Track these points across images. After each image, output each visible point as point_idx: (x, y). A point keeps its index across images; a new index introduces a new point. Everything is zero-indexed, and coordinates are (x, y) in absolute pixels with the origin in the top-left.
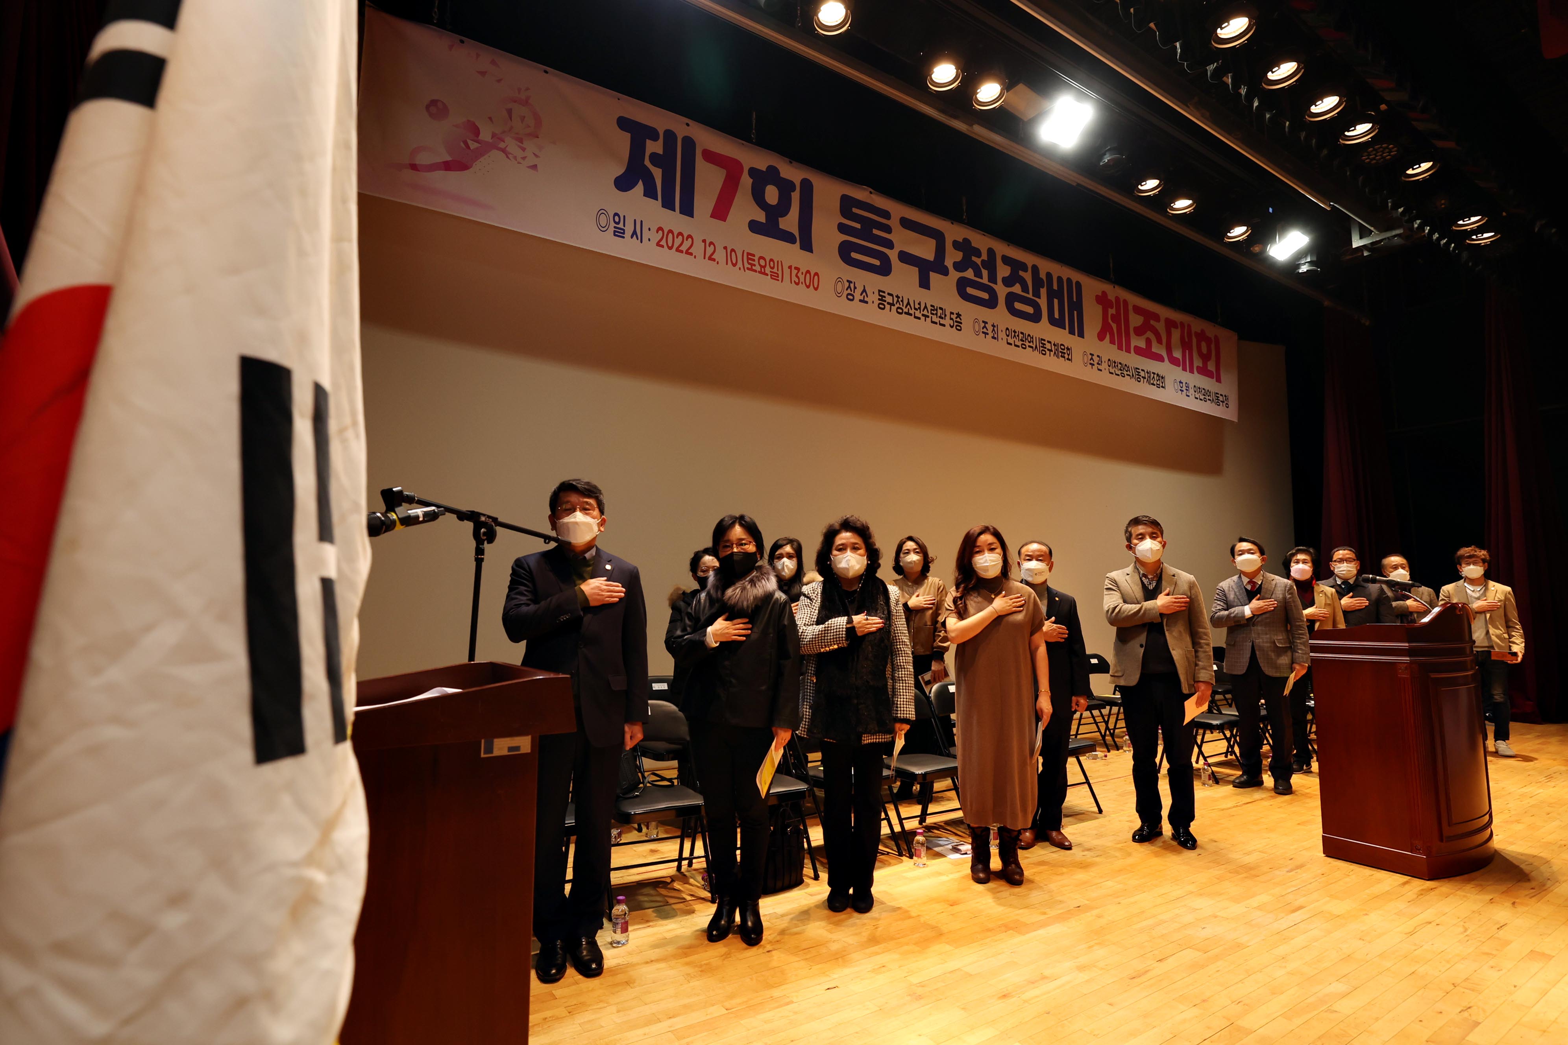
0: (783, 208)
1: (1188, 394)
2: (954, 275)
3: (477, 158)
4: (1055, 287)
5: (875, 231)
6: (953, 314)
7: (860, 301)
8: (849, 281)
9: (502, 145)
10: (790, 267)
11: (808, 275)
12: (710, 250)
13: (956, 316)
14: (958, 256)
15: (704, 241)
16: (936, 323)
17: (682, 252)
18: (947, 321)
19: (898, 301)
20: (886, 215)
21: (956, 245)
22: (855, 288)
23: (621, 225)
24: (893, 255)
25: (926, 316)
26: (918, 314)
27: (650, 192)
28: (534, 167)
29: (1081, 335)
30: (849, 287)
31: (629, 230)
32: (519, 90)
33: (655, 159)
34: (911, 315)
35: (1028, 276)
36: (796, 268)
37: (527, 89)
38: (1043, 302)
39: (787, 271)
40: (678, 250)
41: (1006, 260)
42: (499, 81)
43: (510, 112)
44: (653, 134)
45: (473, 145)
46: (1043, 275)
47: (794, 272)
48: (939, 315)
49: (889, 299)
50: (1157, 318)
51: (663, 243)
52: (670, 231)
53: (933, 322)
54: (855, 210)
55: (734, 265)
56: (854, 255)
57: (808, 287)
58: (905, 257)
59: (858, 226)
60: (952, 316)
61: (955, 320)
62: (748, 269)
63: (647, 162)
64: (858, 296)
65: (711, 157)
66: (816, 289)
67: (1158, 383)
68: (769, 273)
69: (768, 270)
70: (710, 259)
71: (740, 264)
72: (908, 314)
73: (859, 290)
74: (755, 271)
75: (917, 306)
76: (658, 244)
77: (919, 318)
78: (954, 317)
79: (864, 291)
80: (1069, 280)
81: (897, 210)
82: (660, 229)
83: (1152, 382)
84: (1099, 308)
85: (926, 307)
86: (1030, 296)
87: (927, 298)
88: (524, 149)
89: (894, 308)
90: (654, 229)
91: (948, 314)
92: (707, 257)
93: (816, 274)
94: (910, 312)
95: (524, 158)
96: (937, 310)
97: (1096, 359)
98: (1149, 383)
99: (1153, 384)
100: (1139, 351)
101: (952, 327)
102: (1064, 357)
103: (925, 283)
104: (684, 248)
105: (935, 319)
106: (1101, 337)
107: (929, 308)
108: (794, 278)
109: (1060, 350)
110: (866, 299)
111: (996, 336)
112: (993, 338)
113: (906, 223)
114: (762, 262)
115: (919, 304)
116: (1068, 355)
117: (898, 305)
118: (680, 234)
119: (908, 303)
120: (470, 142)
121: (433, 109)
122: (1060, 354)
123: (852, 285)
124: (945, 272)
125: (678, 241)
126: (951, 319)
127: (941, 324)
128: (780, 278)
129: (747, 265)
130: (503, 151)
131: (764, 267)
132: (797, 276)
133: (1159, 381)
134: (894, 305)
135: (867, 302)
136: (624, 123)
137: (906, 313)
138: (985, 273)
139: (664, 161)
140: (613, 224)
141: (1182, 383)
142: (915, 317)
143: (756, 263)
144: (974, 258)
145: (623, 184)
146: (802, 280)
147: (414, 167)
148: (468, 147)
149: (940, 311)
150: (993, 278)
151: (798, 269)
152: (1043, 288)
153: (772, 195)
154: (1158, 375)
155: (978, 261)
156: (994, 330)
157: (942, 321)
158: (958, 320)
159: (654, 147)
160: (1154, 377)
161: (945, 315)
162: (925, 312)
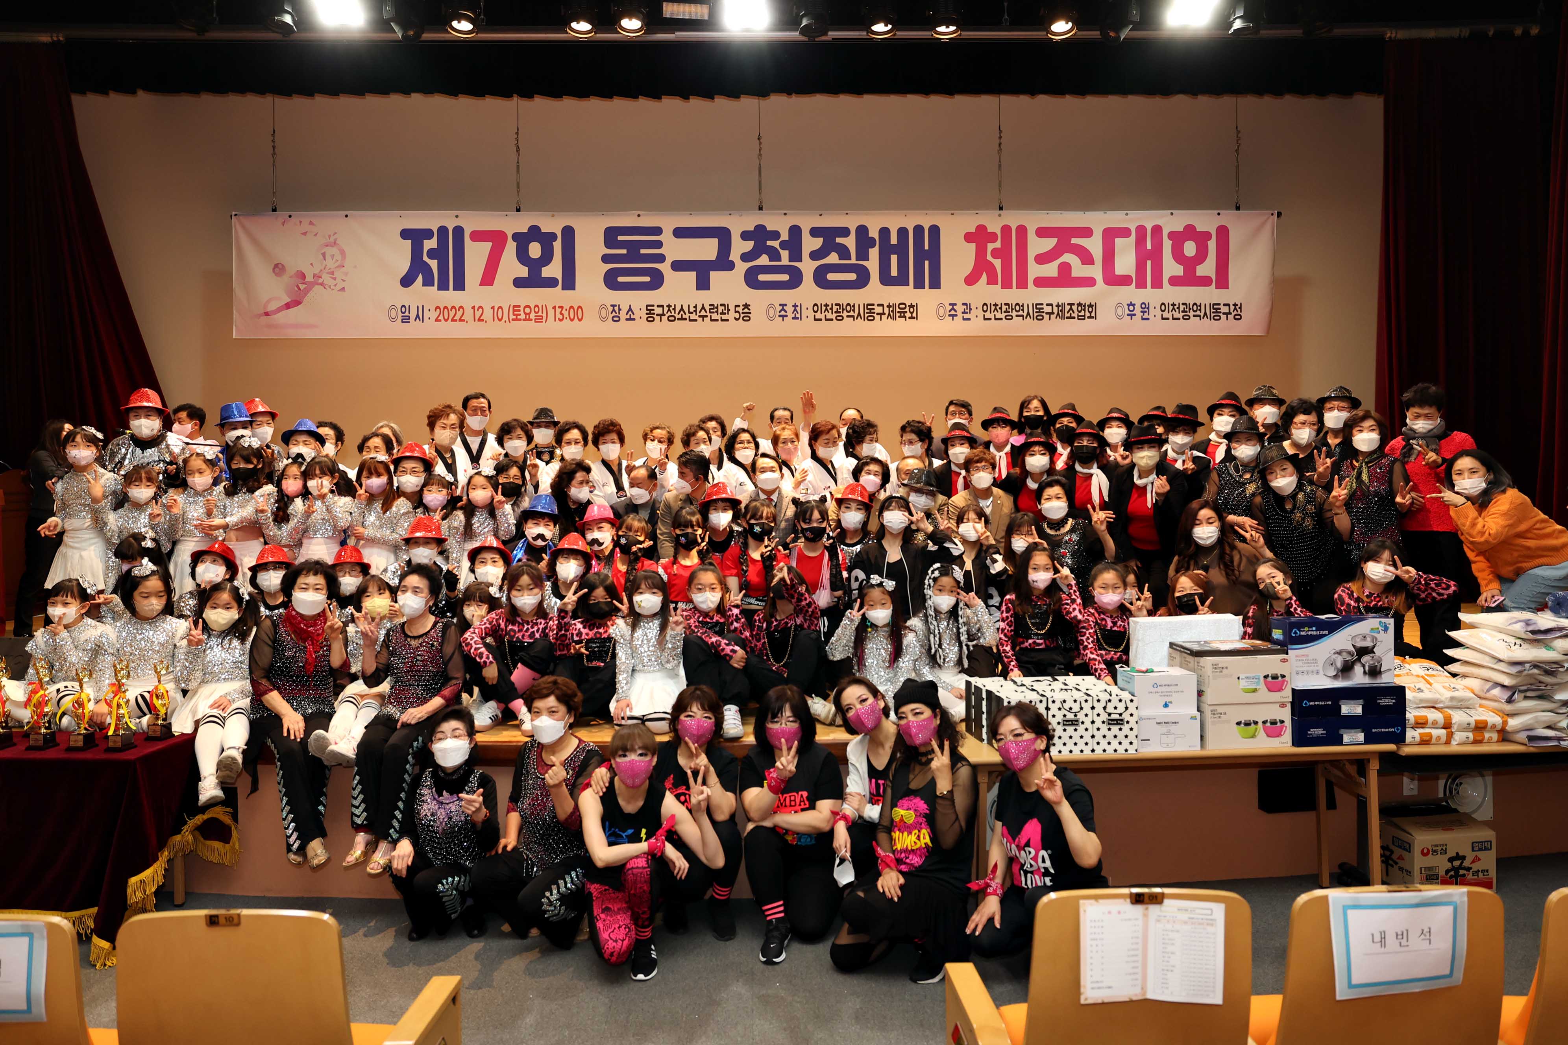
0: (547, 257)
1: (1146, 316)
2: (742, 267)
3: (306, 294)
4: (894, 240)
5: (643, 251)
6: (739, 306)
7: (627, 319)
8: (613, 306)
9: (320, 281)
10: (554, 308)
11: (572, 310)
12: (478, 314)
13: (742, 307)
14: (749, 245)
15: (473, 308)
16: (717, 320)
17: (456, 321)
18: (732, 315)
19: (669, 310)
20: (658, 231)
21: (745, 236)
22: (620, 310)
23: (407, 314)
24: (664, 268)
25: (703, 317)
26: (693, 316)
27: (428, 282)
28: (343, 289)
29: (935, 284)
30: (614, 310)
31: (413, 315)
32: (329, 236)
33: (432, 254)
34: (685, 319)
35: (850, 241)
36: (559, 307)
37: (335, 233)
38: (873, 264)
39: (551, 312)
40: (453, 320)
41: (815, 232)
42: (316, 235)
43: (324, 255)
44: (428, 234)
45: (302, 287)
46: (874, 233)
47: (558, 310)
48: (720, 311)
49: (659, 311)
50: (1087, 232)
51: (441, 318)
52: (446, 307)
53: (712, 320)
54: (620, 238)
55: (500, 320)
56: (621, 279)
57: (572, 320)
58: (678, 266)
59: (624, 251)
60: (737, 309)
61: (741, 311)
62: (513, 320)
63: (425, 258)
64: (623, 315)
65: (477, 236)
66: (580, 320)
67: (1082, 313)
68: (533, 318)
69: (533, 316)
70: (480, 320)
71: (505, 318)
72: (682, 319)
73: (625, 309)
74: (520, 320)
75: (692, 310)
76: (437, 320)
77: (696, 320)
78: (740, 309)
79: (630, 309)
80: (919, 229)
81: (668, 223)
82: (438, 307)
83: (1067, 315)
84: (973, 246)
85: (703, 308)
86: (853, 261)
87: (704, 298)
88: (335, 279)
89: (664, 318)
90: (432, 309)
91: (732, 308)
92: (477, 318)
93: (580, 307)
94: (684, 316)
95: (335, 285)
96: (717, 308)
97: (960, 308)
98: (1063, 318)
99: (1071, 317)
100: (1041, 282)
101: (736, 319)
102: (905, 317)
103: (703, 284)
104: (457, 318)
105: (714, 316)
106: (971, 280)
107: (707, 308)
108: (559, 316)
109: (898, 310)
110: (632, 317)
111: (798, 316)
112: (795, 318)
113: (680, 233)
114: (527, 310)
115: (695, 307)
116: (912, 313)
117: (669, 314)
118: (453, 307)
119: (682, 309)
120: (300, 286)
121: (277, 270)
122: (898, 315)
123: (616, 309)
124: (730, 266)
125: (452, 313)
126: (736, 312)
127: (722, 320)
128: (544, 320)
129: (512, 317)
130: (321, 284)
131: (529, 314)
132: (561, 313)
133: (1087, 310)
134: (664, 315)
135: (634, 319)
136: (406, 234)
137: (679, 319)
138: (785, 254)
139: (439, 254)
140: (401, 315)
141: (1134, 305)
142: (690, 320)
143: (522, 312)
144: (769, 243)
145: (407, 281)
146: (566, 314)
147: (267, 314)
148: (299, 289)
149: (721, 309)
150: (796, 255)
151: (561, 307)
152: (873, 246)
153: (535, 250)
154: (1079, 305)
155: (775, 244)
156: (795, 310)
157: (724, 317)
158: (746, 310)
159: (431, 244)
160: (1071, 309)
161: (729, 310)
162: (703, 313)
